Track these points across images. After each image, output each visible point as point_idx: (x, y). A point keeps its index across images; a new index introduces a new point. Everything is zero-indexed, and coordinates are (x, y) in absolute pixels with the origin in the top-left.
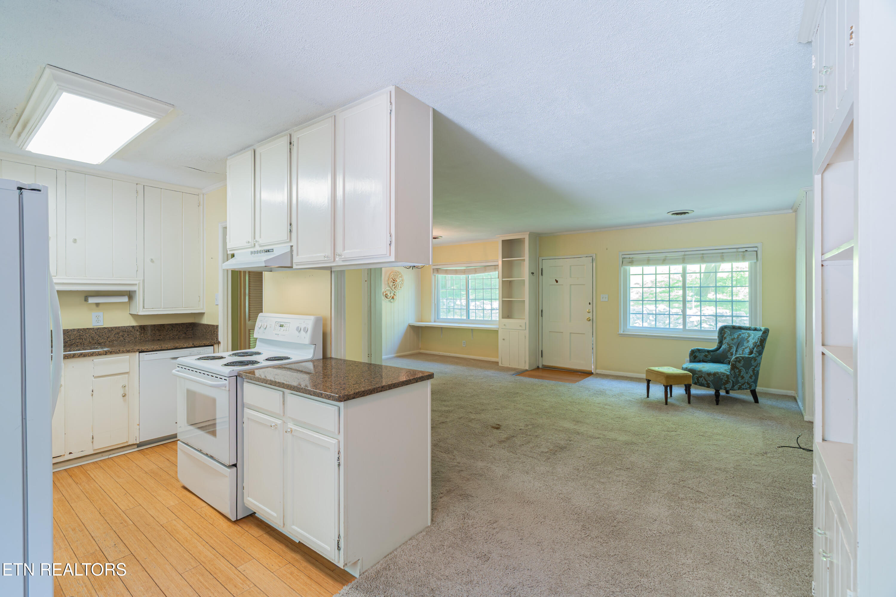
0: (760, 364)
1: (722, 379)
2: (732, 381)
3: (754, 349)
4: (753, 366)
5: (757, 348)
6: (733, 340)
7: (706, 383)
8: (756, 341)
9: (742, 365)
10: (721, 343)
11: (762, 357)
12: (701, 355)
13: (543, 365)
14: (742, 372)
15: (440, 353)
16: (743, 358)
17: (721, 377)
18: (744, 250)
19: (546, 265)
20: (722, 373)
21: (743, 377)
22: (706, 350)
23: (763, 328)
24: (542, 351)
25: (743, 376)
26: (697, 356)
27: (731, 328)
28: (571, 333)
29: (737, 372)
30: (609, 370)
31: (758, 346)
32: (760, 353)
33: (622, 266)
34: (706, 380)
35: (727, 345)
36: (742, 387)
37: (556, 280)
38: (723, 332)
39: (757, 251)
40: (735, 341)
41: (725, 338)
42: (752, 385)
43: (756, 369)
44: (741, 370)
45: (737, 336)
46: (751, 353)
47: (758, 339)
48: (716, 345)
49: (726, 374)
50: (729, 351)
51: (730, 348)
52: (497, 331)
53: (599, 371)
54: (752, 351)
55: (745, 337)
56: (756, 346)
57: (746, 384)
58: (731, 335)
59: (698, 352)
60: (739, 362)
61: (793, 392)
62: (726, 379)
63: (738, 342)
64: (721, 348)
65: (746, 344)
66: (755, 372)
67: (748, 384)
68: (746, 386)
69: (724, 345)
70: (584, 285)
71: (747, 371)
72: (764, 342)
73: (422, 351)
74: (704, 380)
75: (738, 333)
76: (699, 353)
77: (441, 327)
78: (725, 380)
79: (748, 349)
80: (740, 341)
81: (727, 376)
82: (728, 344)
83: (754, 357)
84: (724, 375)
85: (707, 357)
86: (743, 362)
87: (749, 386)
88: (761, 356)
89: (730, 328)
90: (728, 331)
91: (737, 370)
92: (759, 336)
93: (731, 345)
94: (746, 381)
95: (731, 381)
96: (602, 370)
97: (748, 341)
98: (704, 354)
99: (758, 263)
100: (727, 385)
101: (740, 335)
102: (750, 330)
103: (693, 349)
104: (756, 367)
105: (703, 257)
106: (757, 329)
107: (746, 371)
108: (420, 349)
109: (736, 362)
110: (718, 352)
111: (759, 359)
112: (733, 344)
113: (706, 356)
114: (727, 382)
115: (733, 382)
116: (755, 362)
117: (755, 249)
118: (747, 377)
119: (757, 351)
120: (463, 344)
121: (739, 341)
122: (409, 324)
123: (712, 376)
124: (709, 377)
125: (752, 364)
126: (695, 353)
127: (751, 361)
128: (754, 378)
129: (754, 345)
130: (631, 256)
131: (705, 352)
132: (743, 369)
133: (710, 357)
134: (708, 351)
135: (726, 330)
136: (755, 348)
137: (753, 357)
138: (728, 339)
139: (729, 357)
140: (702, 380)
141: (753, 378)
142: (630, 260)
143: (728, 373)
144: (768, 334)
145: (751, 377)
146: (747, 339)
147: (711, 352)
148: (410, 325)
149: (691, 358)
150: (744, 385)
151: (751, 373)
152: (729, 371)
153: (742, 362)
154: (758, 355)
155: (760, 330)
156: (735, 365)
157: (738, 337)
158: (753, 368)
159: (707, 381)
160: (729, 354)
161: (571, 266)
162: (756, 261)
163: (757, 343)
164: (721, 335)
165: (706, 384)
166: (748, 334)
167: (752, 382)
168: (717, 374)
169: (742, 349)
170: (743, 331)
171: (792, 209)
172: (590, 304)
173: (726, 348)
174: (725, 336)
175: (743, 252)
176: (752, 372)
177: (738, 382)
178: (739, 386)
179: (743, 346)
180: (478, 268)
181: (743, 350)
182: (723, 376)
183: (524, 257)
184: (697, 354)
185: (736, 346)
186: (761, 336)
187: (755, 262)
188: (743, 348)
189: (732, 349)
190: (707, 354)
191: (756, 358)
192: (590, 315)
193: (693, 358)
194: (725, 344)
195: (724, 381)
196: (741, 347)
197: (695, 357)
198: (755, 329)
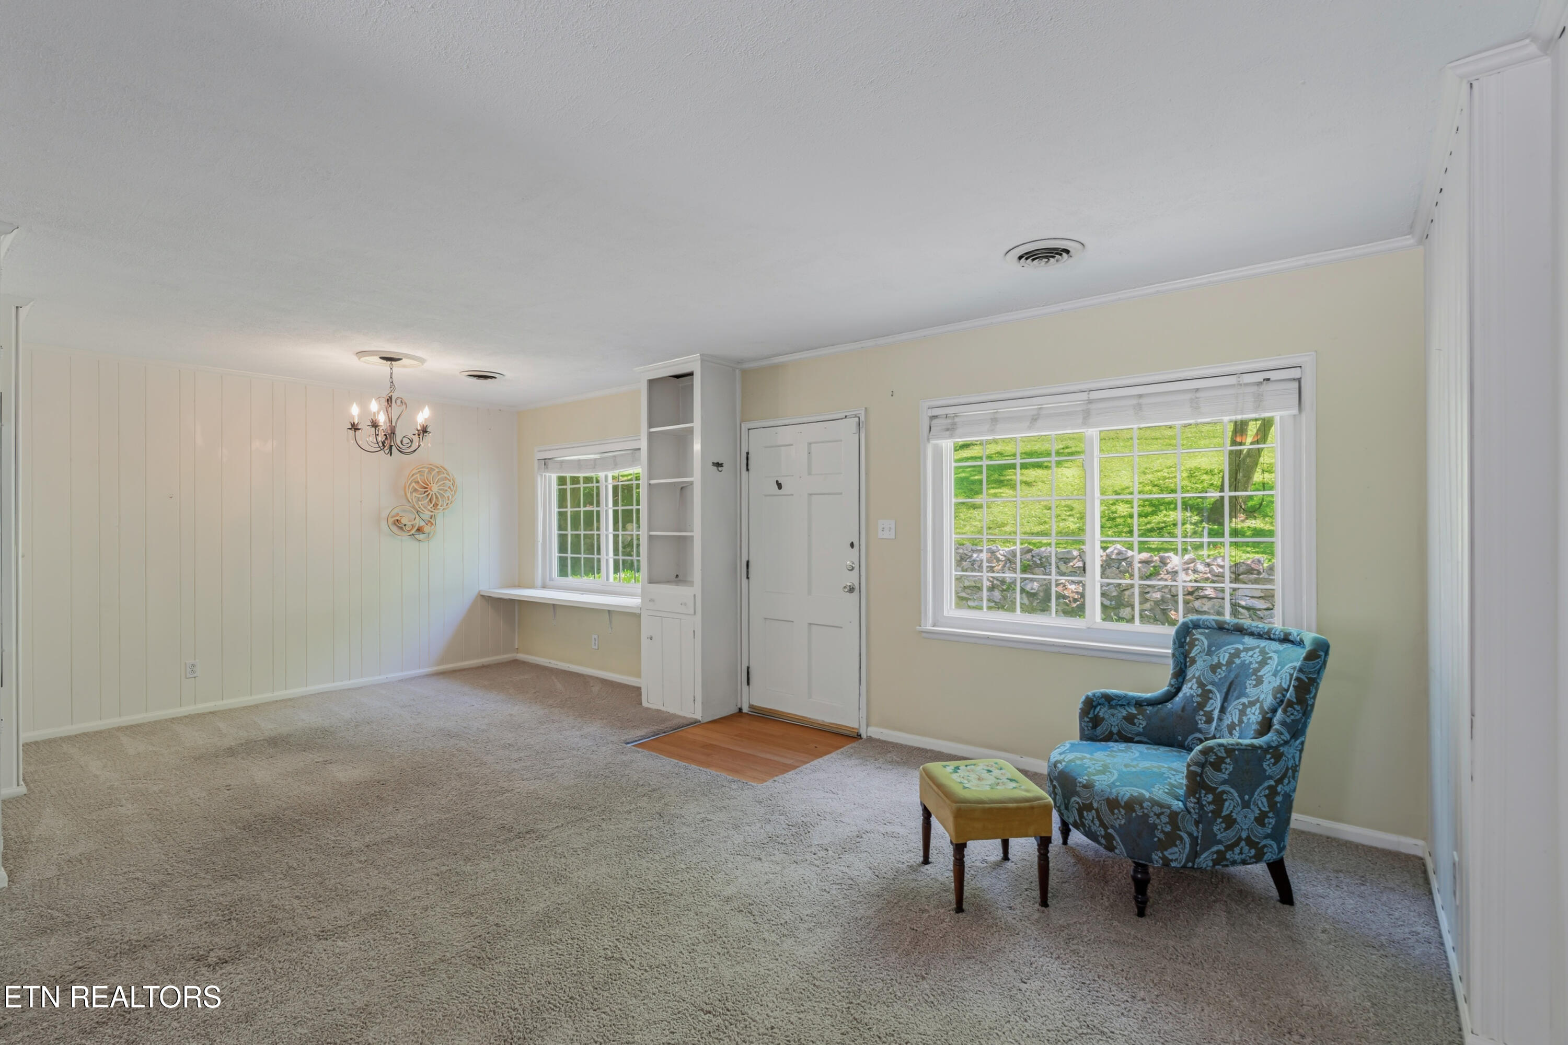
0: (1295, 769)
1: (1154, 826)
2: (1190, 835)
3: (1274, 711)
4: (1270, 777)
5: (1285, 711)
6: (1214, 668)
7: (1103, 833)
8: (1285, 686)
9: (1226, 777)
10: (1180, 674)
11: (1302, 743)
12: (1113, 715)
13: (751, 706)
14: (1227, 804)
15: (551, 661)
16: (1230, 751)
17: (1151, 821)
18: (1260, 377)
19: (757, 442)
20: (1155, 803)
21: (1230, 822)
22: (1133, 698)
23: (1309, 637)
24: (748, 668)
25: (1229, 815)
26: (1103, 719)
27: (1215, 629)
28: (810, 624)
29: (1209, 803)
30: (900, 730)
31: (1290, 704)
32: (1297, 730)
33: (928, 440)
34: (1102, 824)
35: (1195, 686)
36: (1229, 855)
37: (777, 482)
38: (1188, 639)
39: (1299, 380)
40: (1222, 673)
41: (1193, 661)
42: (1265, 846)
43: (1279, 789)
44: (1225, 797)
45: (1227, 655)
46: (1266, 726)
47: (1291, 675)
48: (1167, 683)
49: (1169, 807)
50: (1201, 706)
51: (1206, 696)
52: (638, 616)
53: (875, 732)
54: (1271, 719)
55: (1251, 663)
56: (1282, 701)
57: (1243, 843)
58: (1209, 653)
59: (1106, 704)
60: (1217, 766)
61: (1420, 843)
62: (1168, 829)
63: (1230, 680)
64: (1181, 695)
65: (1252, 691)
66: (1279, 799)
67: (1250, 843)
68: (1241, 853)
69: (1189, 685)
70: (841, 494)
71: (1247, 797)
72: (1309, 692)
73: (521, 656)
74: (1097, 823)
75: (1231, 649)
76: (1111, 707)
77: (554, 605)
78: (1163, 831)
79: (1256, 709)
80: (1236, 677)
81: (1174, 816)
82: (1201, 685)
83: (1274, 744)
84: (1162, 813)
85: (1134, 724)
86: (1231, 768)
87: (1253, 852)
88: (1298, 742)
89: (1208, 628)
90: (1201, 639)
91: (1210, 797)
92: (1294, 668)
93: (1209, 687)
94: (1244, 835)
95: (1185, 836)
96: (882, 730)
97: (1259, 681)
98: (1125, 713)
99: (1304, 415)
100: (1170, 851)
101: (1237, 654)
102: (1270, 639)
103: (1090, 694)
104: (1279, 781)
105: (1140, 405)
106: (1291, 638)
107: (1242, 798)
108: (517, 651)
109: (1202, 766)
110: (1169, 705)
111: (1292, 751)
112: (1213, 683)
113: (1130, 719)
114: (1172, 839)
115: (1194, 840)
116: (1274, 764)
117: (1295, 373)
118: (1246, 821)
119: (1283, 723)
120: (593, 641)
121: (1232, 675)
122: (479, 592)
123: (1123, 812)
124: (1113, 814)
125: (1265, 771)
126: (1095, 707)
127: (1261, 760)
128: (1273, 821)
129: (1275, 698)
130: (950, 411)
131: (1128, 704)
132: (1232, 790)
133: (1144, 723)
134: (1139, 703)
135: (1197, 633)
136: (1280, 711)
137: (1270, 747)
138: (1200, 664)
139: (1200, 726)
140: (1092, 821)
141: (1271, 821)
142: (949, 421)
143: (1178, 805)
144: (1325, 663)
145: (1260, 820)
146: (1256, 671)
147: (1148, 705)
148: (483, 596)
149: (1083, 724)
150: (1237, 850)
151: (1264, 804)
152: (1181, 792)
153: (1228, 767)
154: (1287, 736)
155: (1300, 643)
156: (1201, 775)
157: (1230, 662)
158: (1270, 787)
159: (1105, 828)
160: (1201, 718)
161: (810, 444)
162: (1295, 411)
163: (1287, 690)
164: (1182, 650)
165: (1102, 837)
166: (1263, 652)
167: (1267, 836)
168: (1137, 807)
169: (1241, 707)
170: (1249, 641)
171: (1411, 230)
172: (852, 545)
173: (1192, 696)
174: (1192, 655)
175: (1259, 384)
176: (1264, 800)
177: (1210, 839)
178: (1218, 852)
179: (1242, 694)
180: (622, 455)
181: (1243, 713)
182: (1158, 816)
183: (692, 422)
184: (1103, 712)
185: (1223, 695)
186: (1301, 670)
187: (1295, 415)
188: (1244, 704)
189: (1211, 701)
190: (1134, 711)
191: (1282, 749)
192: (852, 578)
193: (1091, 725)
194: (1190, 680)
195: (1162, 836)
196: (1238, 698)
197: (1096, 722)
198: (1286, 639)
